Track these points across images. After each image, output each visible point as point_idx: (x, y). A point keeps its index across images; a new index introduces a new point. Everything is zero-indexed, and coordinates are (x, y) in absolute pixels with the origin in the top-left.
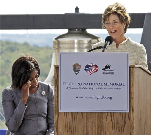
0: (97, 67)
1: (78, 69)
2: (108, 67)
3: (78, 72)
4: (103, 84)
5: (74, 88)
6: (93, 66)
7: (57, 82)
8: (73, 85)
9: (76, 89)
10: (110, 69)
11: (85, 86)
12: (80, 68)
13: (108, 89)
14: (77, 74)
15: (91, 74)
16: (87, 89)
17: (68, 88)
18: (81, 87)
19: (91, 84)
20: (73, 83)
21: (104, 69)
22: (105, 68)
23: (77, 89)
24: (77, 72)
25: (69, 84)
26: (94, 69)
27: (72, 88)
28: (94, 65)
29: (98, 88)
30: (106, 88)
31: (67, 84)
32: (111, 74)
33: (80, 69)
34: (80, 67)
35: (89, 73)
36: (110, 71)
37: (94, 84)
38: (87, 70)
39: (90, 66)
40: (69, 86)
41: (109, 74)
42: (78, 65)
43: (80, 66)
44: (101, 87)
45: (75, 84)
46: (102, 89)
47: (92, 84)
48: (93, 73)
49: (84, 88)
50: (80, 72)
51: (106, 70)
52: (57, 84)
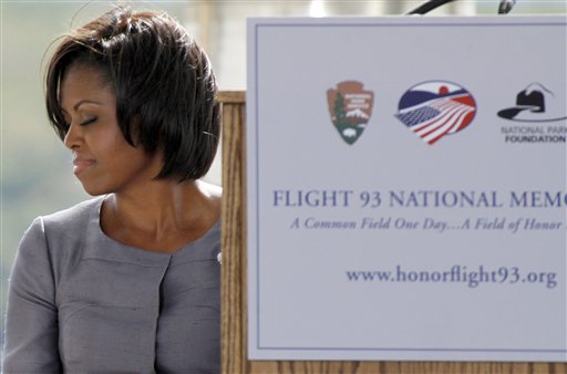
0: (470, 101)
1: (358, 113)
2: (533, 100)
3: (360, 131)
4: (504, 198)
5: (337, 225)
6: (444, 93)
7: (237, 189)
8: (329, 202)
9: (345, 225)
10: (542, 110)
11: (398, 212)
12: (371, 106)
13: (532, 224)
14: (350, 141)
15: (431, 142)
16: (409, 225)
17: (301, 223)
18: (376, 214)
19: (431, 199)
20: (329, 195)
21: (508, 114)
22: (512, 104)
23: (353, 225)
24: (350, 132)
25: (304, 198)
26: (451, 111)
27: (326, 225)
28: (452, 89)
29: (473, 223)
30: (523, 223)
31: (294, 199)
32: (552, 139)
33: (368, 112)
34: (370, 102)
35: (423, 136)
36: (545, 126)
37: (449, 199)
38: (408, 121)
39: (428, 96)
40: (304, 212)
41: (541, 139)
42: (355, 87)
43: (371, 93)
44: (490, 214)
45: (340, 199)
46: (501, 226)
47: (440, 199)
48: (446, 133)
49: (392, 223)
50: (368, 128)
51: (520, 116)
52: (237, 199)
